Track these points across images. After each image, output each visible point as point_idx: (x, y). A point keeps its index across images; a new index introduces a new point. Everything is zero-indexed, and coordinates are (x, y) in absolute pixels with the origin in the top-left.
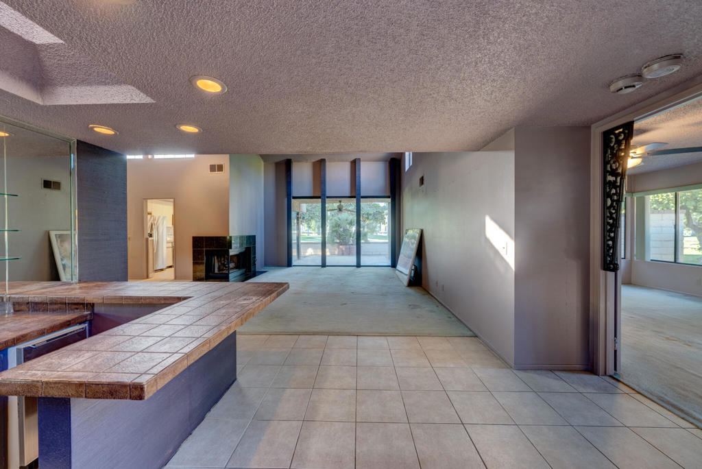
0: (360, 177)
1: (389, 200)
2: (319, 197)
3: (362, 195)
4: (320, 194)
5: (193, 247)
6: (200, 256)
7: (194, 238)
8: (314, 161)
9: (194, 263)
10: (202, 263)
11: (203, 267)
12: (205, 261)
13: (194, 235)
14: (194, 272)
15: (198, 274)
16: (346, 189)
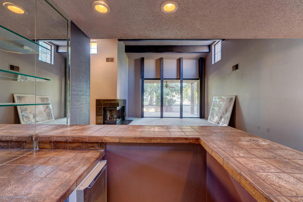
0: (182, 68)
1: (199, 81)
2: (160, 79)
3: (183, 78)
4: (160, 77)
5: (96, 105)
6: (100, 111)
7: (97, 100)
8: (156, 59)
9: (97, 115)
10: (101, 115)
11: (102, 117)
12: (103, 114)
13: (97, 99)
14: (97, 120)
15: (99, 121)
16: (174, 75)
